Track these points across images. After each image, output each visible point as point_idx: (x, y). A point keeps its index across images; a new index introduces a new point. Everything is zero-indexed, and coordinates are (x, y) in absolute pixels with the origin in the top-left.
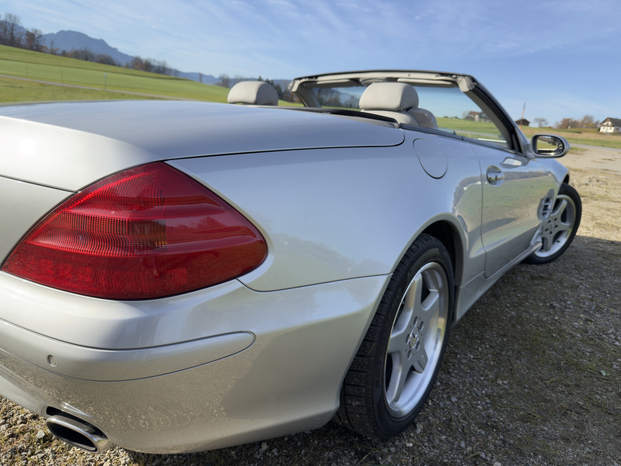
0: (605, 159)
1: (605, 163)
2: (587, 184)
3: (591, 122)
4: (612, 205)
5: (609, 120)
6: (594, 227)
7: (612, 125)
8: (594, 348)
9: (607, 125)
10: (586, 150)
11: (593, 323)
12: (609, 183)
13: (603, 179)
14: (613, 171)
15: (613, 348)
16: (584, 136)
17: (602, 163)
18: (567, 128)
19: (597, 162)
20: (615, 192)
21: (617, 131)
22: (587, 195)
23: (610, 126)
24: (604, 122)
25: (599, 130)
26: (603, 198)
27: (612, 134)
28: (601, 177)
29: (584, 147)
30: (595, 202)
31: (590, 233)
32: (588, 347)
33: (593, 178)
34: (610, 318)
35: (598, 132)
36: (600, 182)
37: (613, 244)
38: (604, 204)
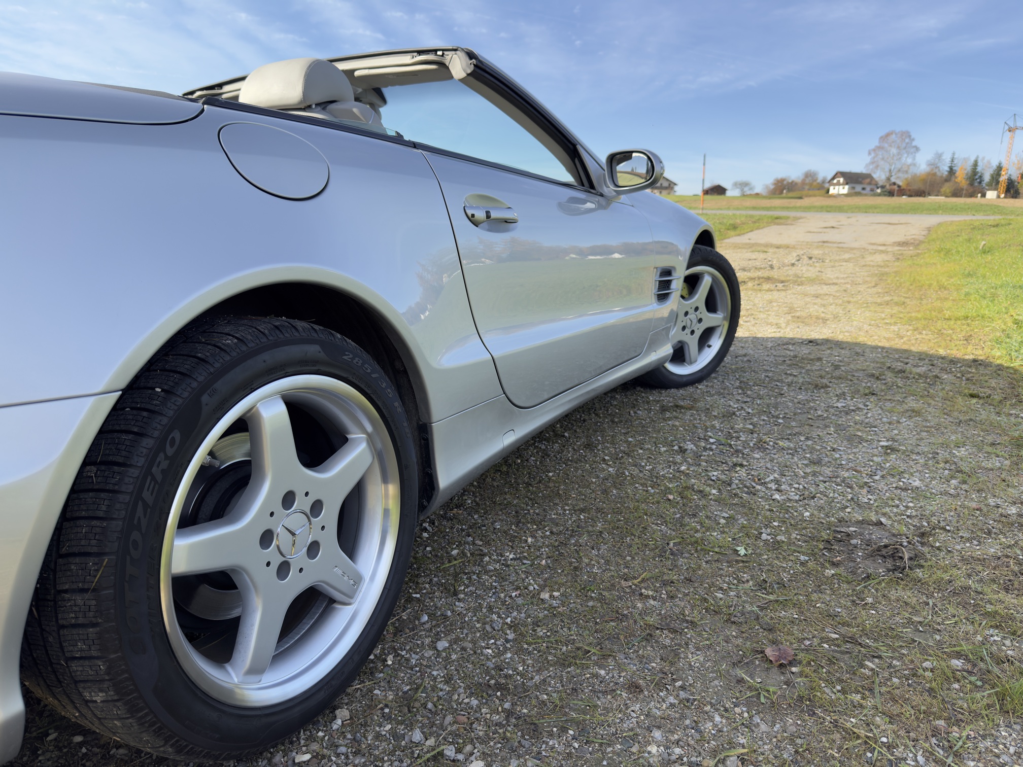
0: (826, 228)
1: (824, 233)
2: (793, 265)
3: (816, 180)
4: (825, 289)
5: (839, 175)
6: (788, 323)
7: (845, 182)
8: (737, 509)
9: (838, 184)
10: (800, 218)
11: (746, 468)
12: (826, 259)
13: (819, 254)
14: (834, 243)
15: (769, 505)
16: (806, 202)
17: (821, 233)
18: (781, 193)
19: (814, 232)
20: (832, 271)
21: (853, 191)
22: (788, 278)
23: (843, 184)
24: (833, 178)
25: (828, 191)
26: (812, 281)
27: (846, 195)
28: (816, 252)
29: (798, 214)
30: (800, 287)
31: (779, 332)
32: (726, 510)
33: (803, 255)
34: (776, 456)
35: (827, 195)
36: (813, 260)
37: (811, 344)
38: (811, 289)
